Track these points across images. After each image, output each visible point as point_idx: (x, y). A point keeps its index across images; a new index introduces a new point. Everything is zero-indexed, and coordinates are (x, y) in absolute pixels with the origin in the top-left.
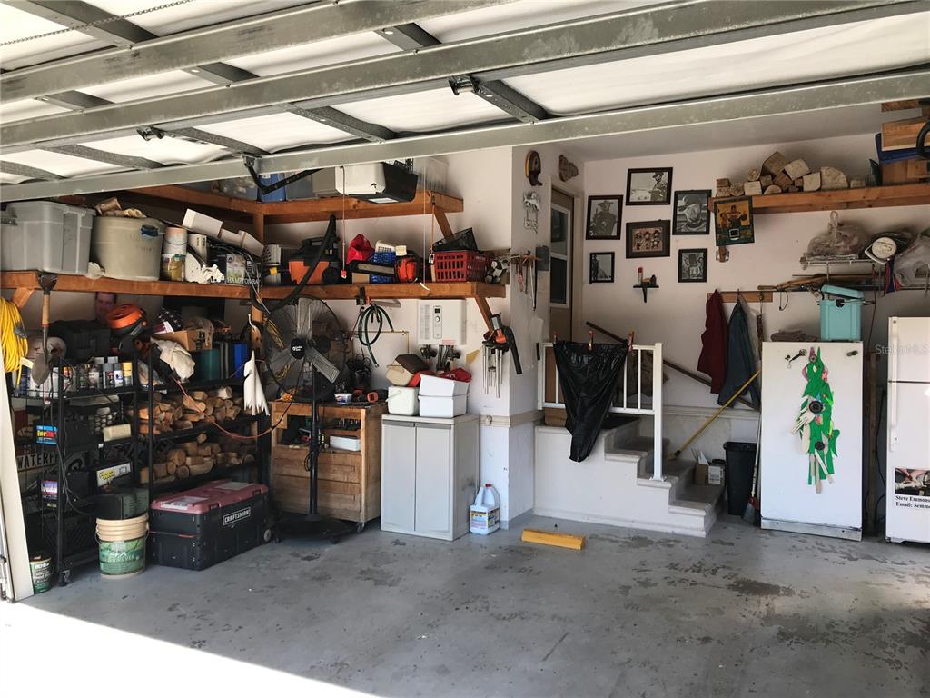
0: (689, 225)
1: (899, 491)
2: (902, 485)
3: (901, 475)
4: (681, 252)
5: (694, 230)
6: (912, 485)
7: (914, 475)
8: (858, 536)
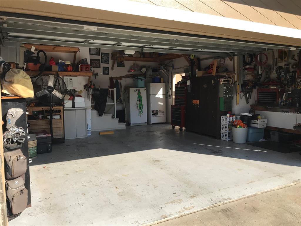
0: (105, 61)
1: (152, 115)
2: (153, 113)
3: (153, 112)
4: (103, 67)
5: (106, 62)
6: (154, 113)
7: (154, 111)
8: (146, 124)
